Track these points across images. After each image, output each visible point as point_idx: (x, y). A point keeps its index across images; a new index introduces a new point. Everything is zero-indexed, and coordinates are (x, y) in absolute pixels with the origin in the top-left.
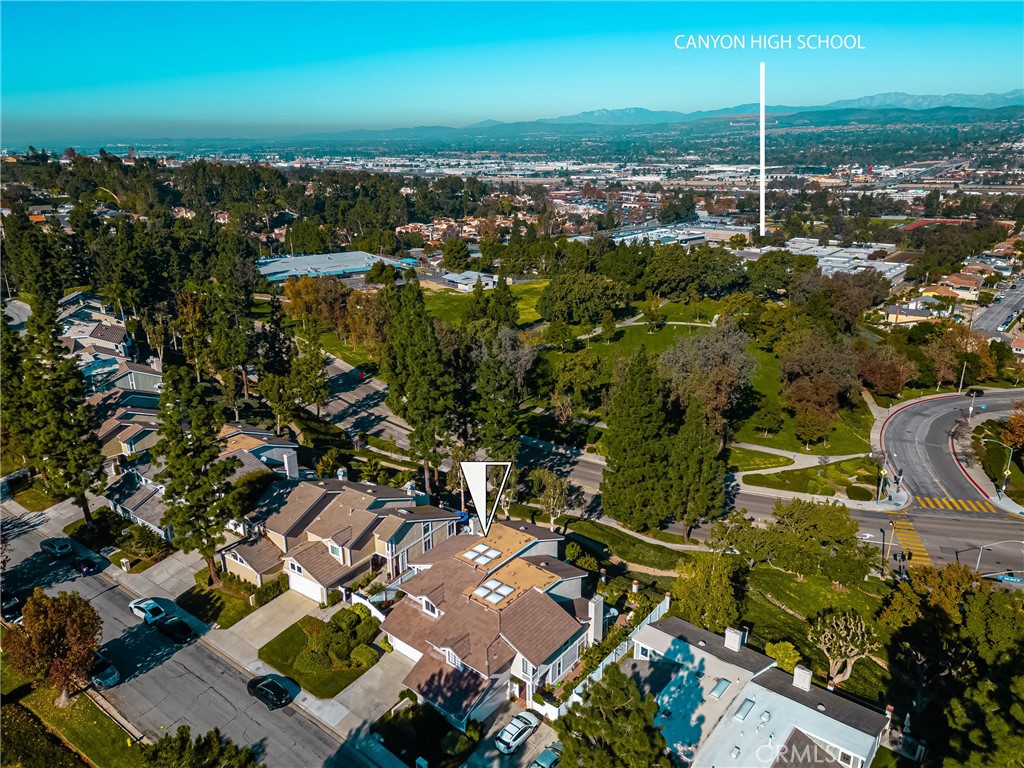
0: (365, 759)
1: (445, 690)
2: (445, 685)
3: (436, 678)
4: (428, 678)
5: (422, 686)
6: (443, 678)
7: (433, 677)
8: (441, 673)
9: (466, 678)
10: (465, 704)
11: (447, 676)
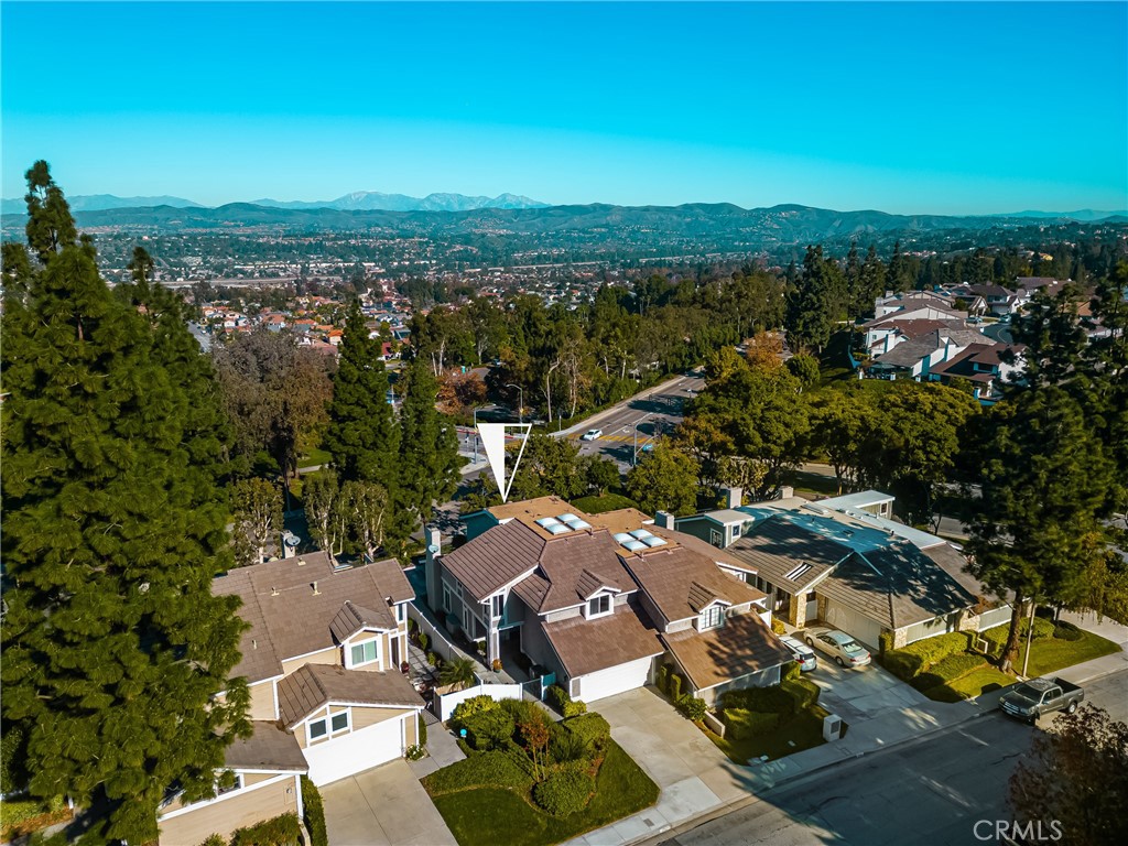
0: (797, 783)
1: (739, 653)
2: (732, 649)
3: (716, 652)
4: (710, 660)
5: (719, 670)
6: (721, 646)
7: (711, 654)
8: (710, 645)
9: (735, 626)
10: (771, 644)
11: (720, 642)
